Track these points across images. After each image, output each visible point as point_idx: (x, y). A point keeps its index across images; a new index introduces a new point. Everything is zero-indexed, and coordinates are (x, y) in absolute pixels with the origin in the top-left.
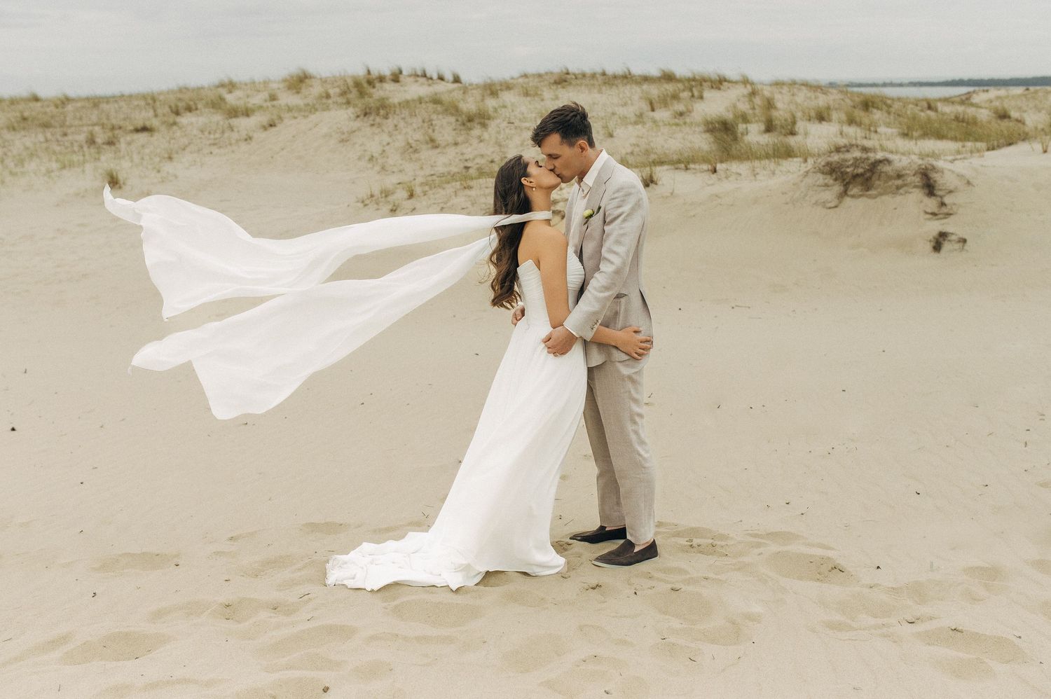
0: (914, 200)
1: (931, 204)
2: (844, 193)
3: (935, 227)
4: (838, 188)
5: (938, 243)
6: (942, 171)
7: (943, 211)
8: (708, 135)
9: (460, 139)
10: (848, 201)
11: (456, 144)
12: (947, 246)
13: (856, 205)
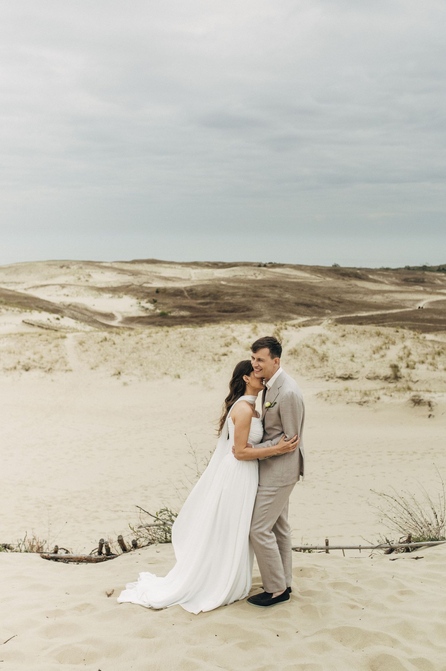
0: (427, 408)
1: (429, 408)
2: (415, 405)
3: (429, 413)
4: (414, 404)
5: (430, 416)
6: (432, 402)
7: (431, 410)
8: (390, 369)
9: (322, 365)
10: (415, 407)
11: (321, 367)
12: (431, 417)
13: (417, 407)
